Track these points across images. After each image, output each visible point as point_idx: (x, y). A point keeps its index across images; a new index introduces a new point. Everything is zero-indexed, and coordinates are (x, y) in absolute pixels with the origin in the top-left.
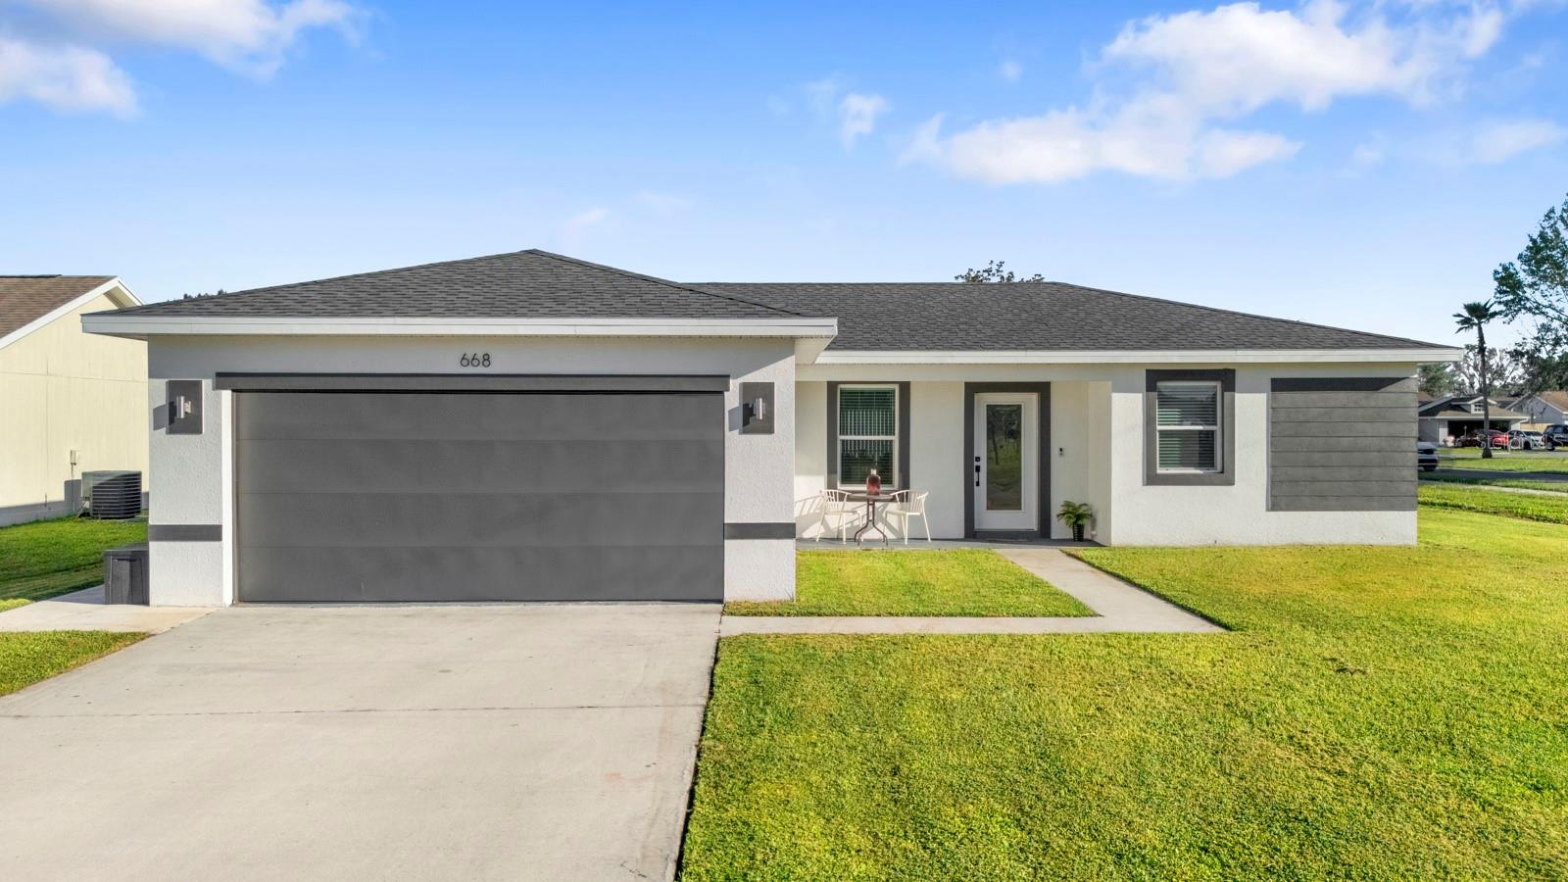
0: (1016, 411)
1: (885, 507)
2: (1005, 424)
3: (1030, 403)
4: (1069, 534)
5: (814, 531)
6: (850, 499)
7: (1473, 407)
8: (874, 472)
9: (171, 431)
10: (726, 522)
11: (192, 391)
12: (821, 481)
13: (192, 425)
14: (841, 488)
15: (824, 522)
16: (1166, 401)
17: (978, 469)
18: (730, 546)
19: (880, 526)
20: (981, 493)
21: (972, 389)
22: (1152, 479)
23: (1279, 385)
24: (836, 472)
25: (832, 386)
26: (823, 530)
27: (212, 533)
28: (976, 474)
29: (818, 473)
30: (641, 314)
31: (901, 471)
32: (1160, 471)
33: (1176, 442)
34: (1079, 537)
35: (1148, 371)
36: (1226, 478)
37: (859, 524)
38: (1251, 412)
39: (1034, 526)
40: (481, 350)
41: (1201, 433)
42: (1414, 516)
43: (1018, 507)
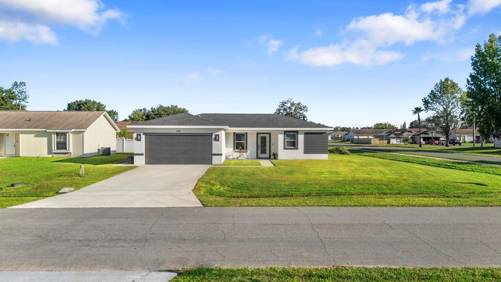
0: (265, 137)
2: (264, 139)
3: (268, 136)
4: (273, 158)
5: (231, 158)
7: (430, 133)
8: (241, 147)
9: (137, 141)
10: (213, 153)
11: (140, 135)
12: (232, 149)
13: (140, 140)
14: (236, 150)
15: (232, 156)
16: (287, 136)
17: (259, 147)
18: (213, 157)
19: (242, 156)
20: (259, 151)
21: (258, 134)
22: (285, 149)
23: (306, 134)
24: (235, 147)
25: (234, 133)
27: (142, 154)
29: (232, 148)
30: (201, 125)
31: (246, 147)
32: (286, 147)
33: (289, 143)
34: (275, 158)
35: (284, 131)
36: (297, 149)
37: (238, 156)
38: (301, 138)
39: (268, 157)
40: (179, 130)
41: (293, 141)
42: (327, 155)
43: (266, 153)
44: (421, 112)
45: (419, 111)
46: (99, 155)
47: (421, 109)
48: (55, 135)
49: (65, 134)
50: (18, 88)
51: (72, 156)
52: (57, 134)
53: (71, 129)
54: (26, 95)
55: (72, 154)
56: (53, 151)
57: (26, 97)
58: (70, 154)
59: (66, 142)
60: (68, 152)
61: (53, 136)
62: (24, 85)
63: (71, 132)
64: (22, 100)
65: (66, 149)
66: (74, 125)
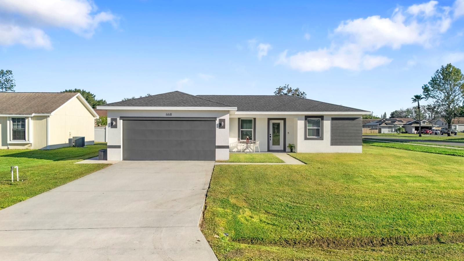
0: (279, 124)
1: (250, 145)
2: (276, 127)
3: (282, 122)
4: (290, 150)
5: (235, 150)
6: (243, 143)
7: (422, 123)
8: (248, 137)
9: (111, 128)
10: (216, 145)
11: (115, 120)
12: (236, 139)
13: (116, 127)
14: (241, 140)
15: (237, 148)
16: (309, 122)
17: (270, 137)
18: (217, 150)
19: (249, 149)
20: (271, 142)
21: (269, 119)
22: (306, 139)
23: (333, 119)
24: (240, 137)
25: (239, 119)
26: (237, 150)
27: (119, 147)
28: (270, 138)
29: (236, 137)
31: (254, 137)
32: (308, 137)
33: (311, 131)
34: (292, 151)
35: (305, 116)
36: (322, 139)
37: (245, 148)
38: (327, 125)
39: (282, 149)
40: (170, 112)
41: (317, 129)
42: (361, 147)
43: (279, 145)
44: (421, 100)
45: (419, 99)
46: (70, 147)
47: (421, 97)
48: (11, 121)
49: (23, 120)
50: (4, 77)
51: (32, 148)
52: (14, 120)
53: (31, 114)
54: (12, 83)
55: (33, 145)
56: (9, 142)
57: (13, 85)
58: (30, 145)
59: (25, 129)
60: (27, 142)
61: (8, 122)
62: (11, 73)
63: (31, 117)
64: (9, 88)
65: (25, 139)
66: (36, 108)
